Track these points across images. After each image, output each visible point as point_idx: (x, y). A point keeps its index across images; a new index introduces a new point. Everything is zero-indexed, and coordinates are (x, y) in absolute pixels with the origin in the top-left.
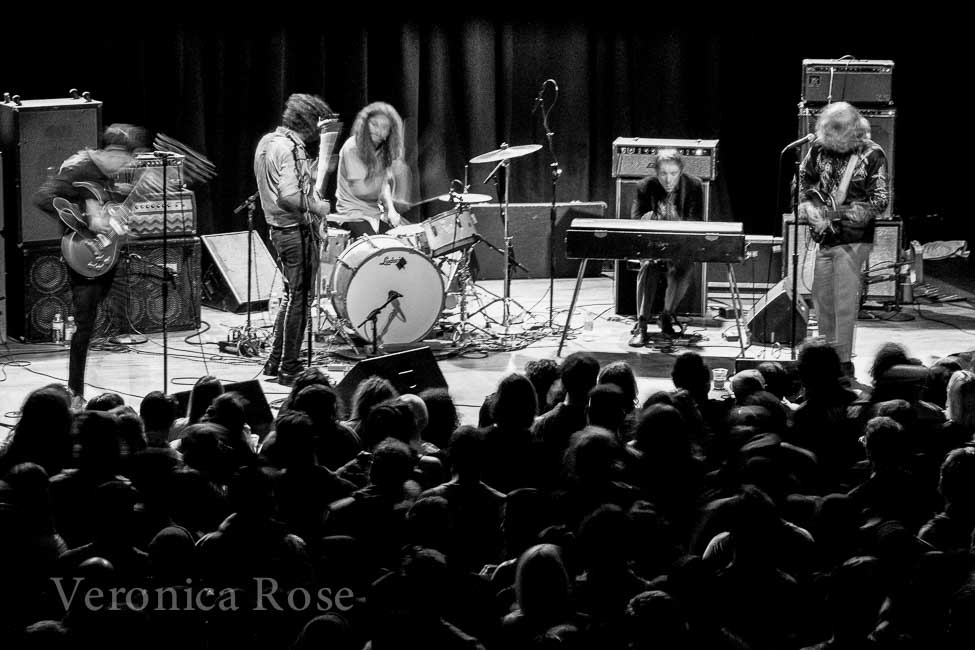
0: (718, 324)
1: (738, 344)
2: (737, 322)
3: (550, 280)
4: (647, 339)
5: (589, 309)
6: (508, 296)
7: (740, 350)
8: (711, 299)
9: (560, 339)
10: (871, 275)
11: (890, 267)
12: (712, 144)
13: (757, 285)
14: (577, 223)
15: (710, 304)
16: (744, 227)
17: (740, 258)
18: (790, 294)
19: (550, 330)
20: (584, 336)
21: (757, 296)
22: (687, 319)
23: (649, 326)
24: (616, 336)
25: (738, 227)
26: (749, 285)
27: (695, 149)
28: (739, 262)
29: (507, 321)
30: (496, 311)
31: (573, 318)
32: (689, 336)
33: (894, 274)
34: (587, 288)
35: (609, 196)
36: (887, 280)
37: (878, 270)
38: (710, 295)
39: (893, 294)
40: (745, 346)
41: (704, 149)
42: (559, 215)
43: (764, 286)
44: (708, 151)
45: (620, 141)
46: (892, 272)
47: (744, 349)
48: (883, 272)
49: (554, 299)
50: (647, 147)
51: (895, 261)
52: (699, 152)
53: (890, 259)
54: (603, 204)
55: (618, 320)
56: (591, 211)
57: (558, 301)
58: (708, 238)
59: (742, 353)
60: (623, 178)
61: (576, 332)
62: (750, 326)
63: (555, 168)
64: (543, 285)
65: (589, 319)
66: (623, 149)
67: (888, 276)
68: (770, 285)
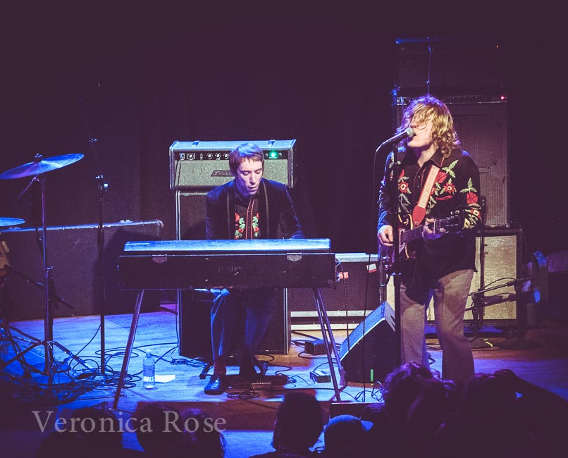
0: (305, 364)
1: (330, 385)
2: (330, 358)
3: (98, 317)
4: (226, 382)
5: (148, 350)
6: (51, 338)
7: (333, 393)
8: (294, 332)
9: (115, 388)
10: (487, 294)
11: (509, 284)
12: (288, 145)
13: (352, 313)
14: (129, 247)
15: (294, 337)
16: (332, 244)
17: (329, 281)
18: (391, 323)
19: (102, 378)
20: (145, 383)
21: (352, 326)
22: (267, 358)
23: (228, 368)
24: (182, 381)
25: (323, 244)
26: (342, 314)
27: (268, 152)
28: (328, 286)
31: (131, 362)
32: (270, 378)
33: (514, 292)
34: (144, 326)
35: (166, 212)
36: (506, 300)
37: (495, 288)
38: (294, 327)
39: (514, 317)
40: (339, 387)
41: (278, 151)
42: (107, 237)
43: (360, 313)
44: (284, 154)
45: (178, 146)
46: (512, 290)
47: (337, 391)
48: (502, 290)
49: (106, 339)
50: (210, 152)
51: (515, 277)
52: (273, 155)
53: (509, 275)
54: (159, 222)
55: (184, 362)
56: (144, 231)
57: (111, 343)
58: (290, 259)
59: (337, 395)
60: (183, 189)
61: (134, 379)
62: (344, 363)
63: (101, 181)
64: (92, 323)
65: (149, 362)
66: (181, 155)
67: (507, 296)
68: (368, 312)
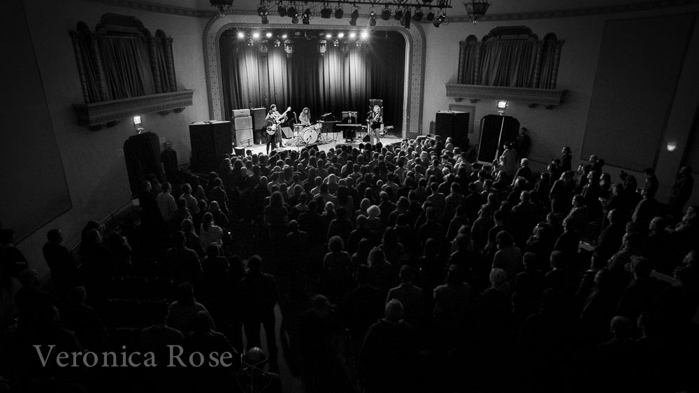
5: (339, 137)
6: (327, 135)
9: (336, 142)
20: (339, 142)
22: (353, 138)
23: (348, 140)
25: (360, 125)
28: (361, 130)
29: (327, 139)
30: (325, 138)
33: (384, 131)
34: (339, 134)
38: (357, 135)
39: (384, 134)
49: (334, 135)
55: (343, 139)
58: (356, 126)
64: (332, 133)
